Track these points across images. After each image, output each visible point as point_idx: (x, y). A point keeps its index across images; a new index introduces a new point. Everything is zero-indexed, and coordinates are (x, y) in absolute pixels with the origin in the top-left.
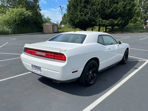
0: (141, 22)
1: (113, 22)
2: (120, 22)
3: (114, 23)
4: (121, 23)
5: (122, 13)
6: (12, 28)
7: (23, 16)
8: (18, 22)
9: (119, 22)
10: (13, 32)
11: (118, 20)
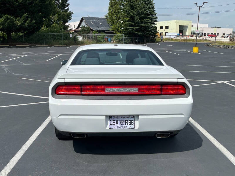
0: (59, 24)
1: (13, 22)
2: (26, 24)
3: (14, 24)
4: (29, 26)
5: (29, 4)
9: (25, 22)
11: (23, 18)
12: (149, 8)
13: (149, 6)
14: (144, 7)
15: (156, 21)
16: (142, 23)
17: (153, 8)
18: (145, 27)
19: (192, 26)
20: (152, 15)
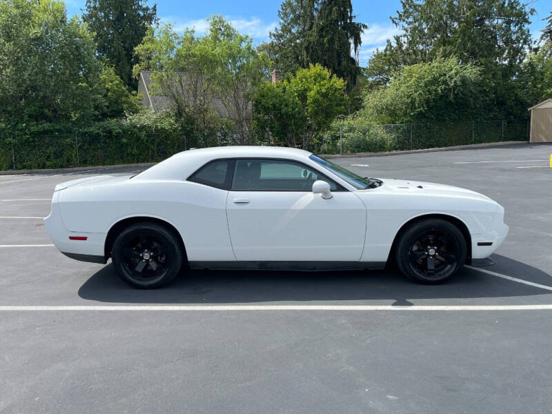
6: (398, 128)
7: (443, 87)
8: (419, 107)
10: (399, 142)
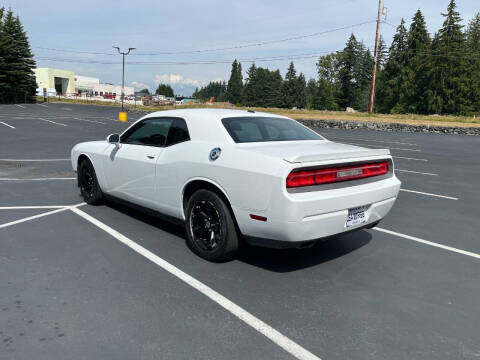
12: (19, 44)
13: (19, 41)
14: (10, 43)
15: (34, 67)
16: (10, 68)
17: (26, 45)
18: (16, 76)
19: (76, 80)
20: (26, 56)
